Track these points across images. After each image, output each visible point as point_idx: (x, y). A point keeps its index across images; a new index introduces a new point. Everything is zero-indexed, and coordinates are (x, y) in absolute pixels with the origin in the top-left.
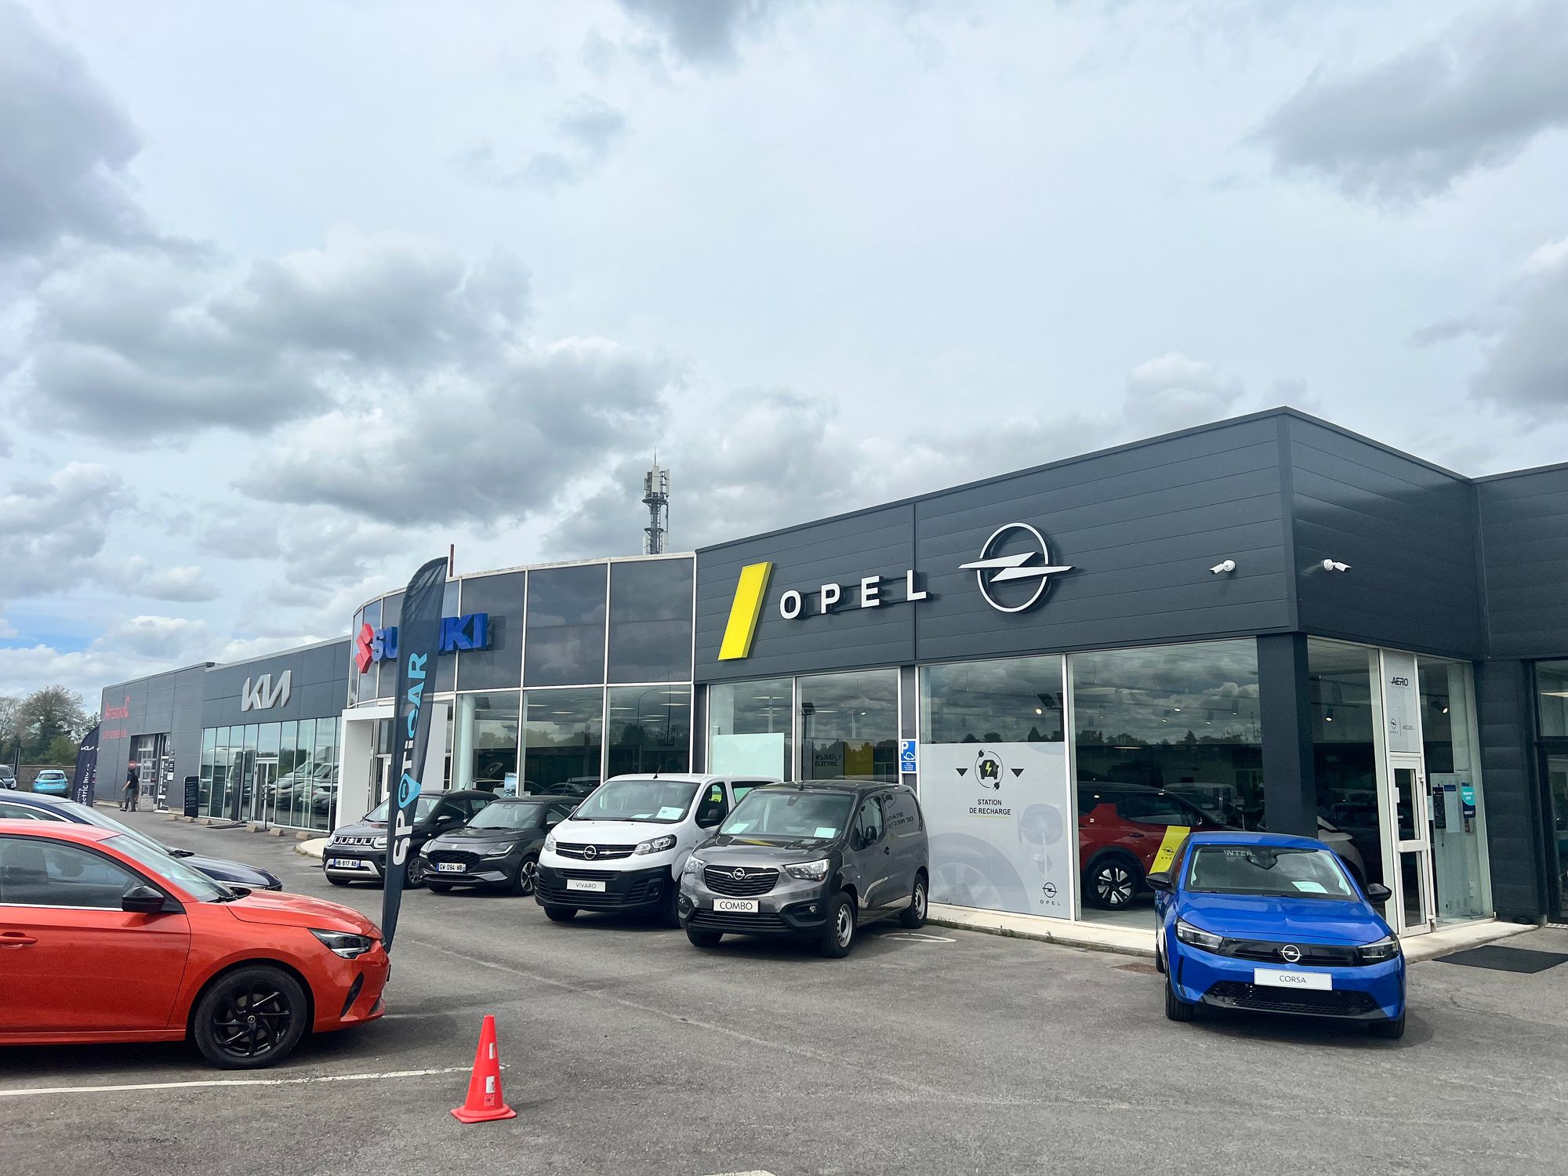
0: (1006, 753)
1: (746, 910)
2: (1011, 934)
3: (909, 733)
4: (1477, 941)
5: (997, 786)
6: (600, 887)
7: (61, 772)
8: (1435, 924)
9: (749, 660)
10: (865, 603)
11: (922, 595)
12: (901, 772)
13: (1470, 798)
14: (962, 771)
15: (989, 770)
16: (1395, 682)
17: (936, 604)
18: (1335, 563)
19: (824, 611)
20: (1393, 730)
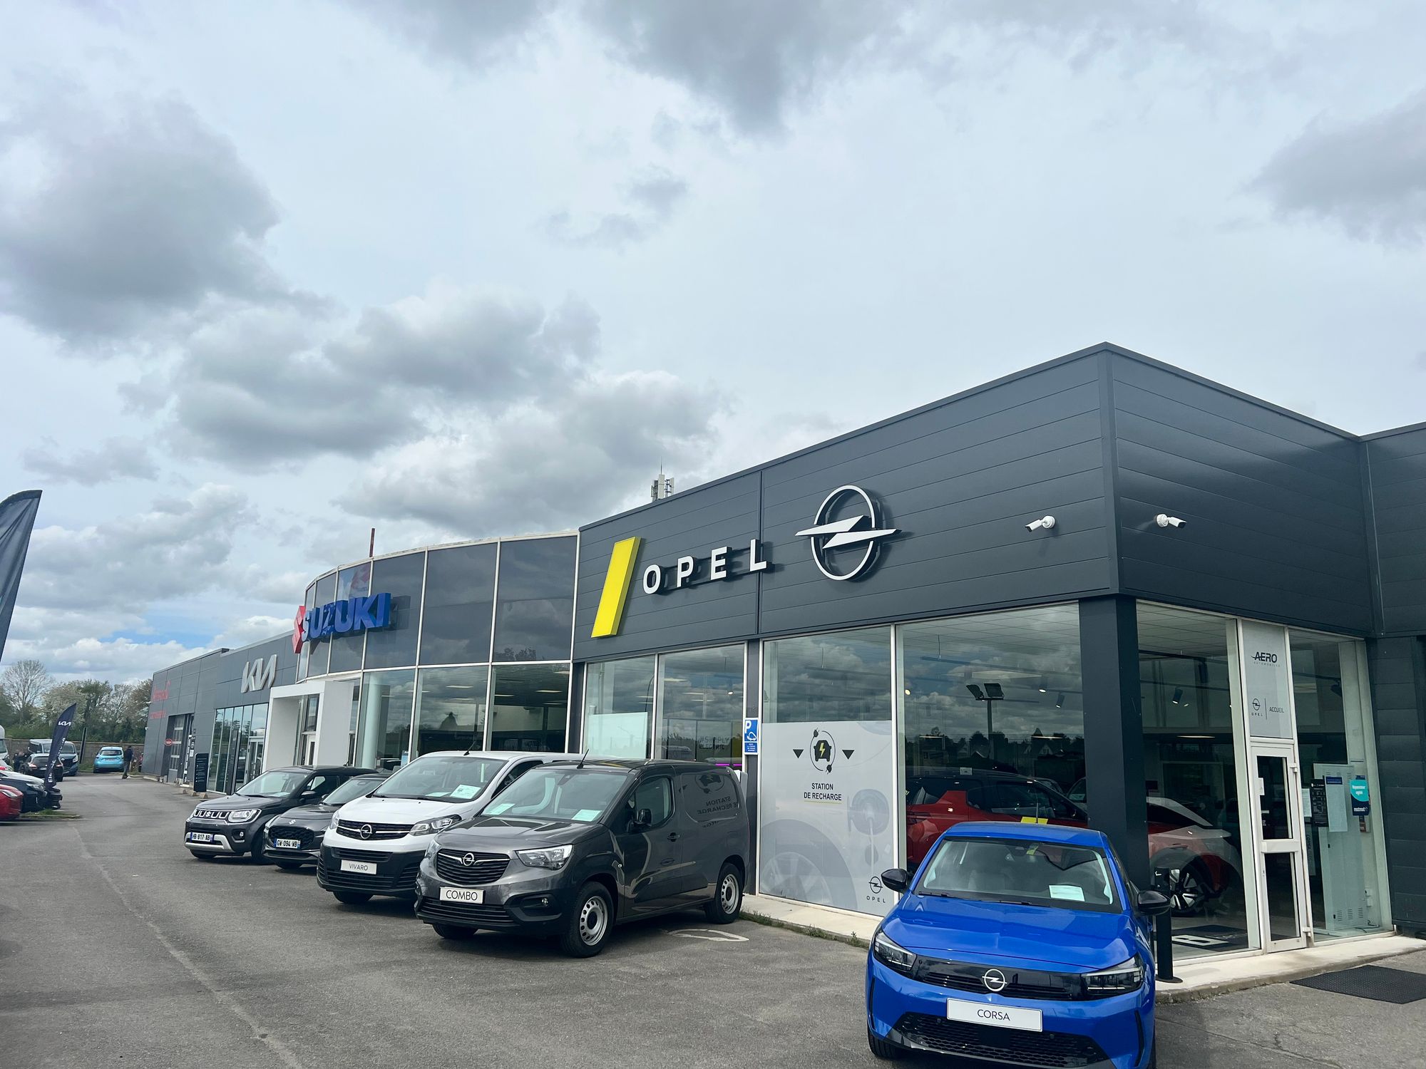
0: (839, 732)
1: (471, 901)
2: (816, 934)
3: (752, 712)
4: (1358, 959)
5: (829, 768)
6: (371, 869)
7: (121, 749)
8: (1313, 937)
9: (618, 638)
10: (715, 576)
11: (763, 565)
12: (744, 753)
13: (1361, 793)
14: (798, 753)
15: (823, 751)
16: (1259, 657)
17: (777, 576)
18: (1169, 518)
19: (679, 585)
20: (1255, 711)
